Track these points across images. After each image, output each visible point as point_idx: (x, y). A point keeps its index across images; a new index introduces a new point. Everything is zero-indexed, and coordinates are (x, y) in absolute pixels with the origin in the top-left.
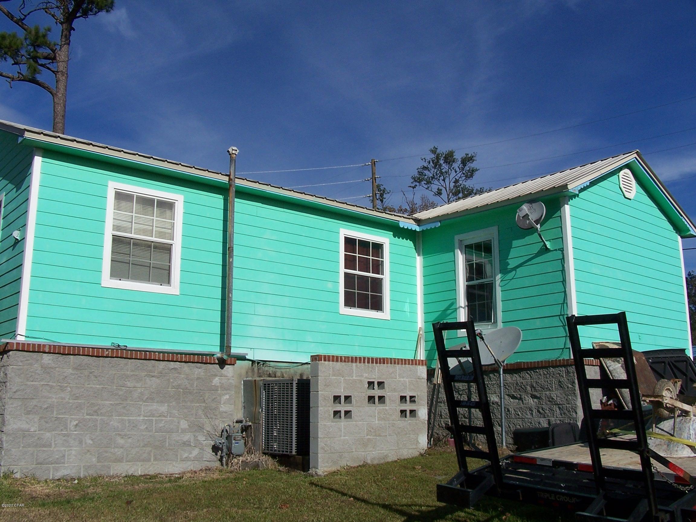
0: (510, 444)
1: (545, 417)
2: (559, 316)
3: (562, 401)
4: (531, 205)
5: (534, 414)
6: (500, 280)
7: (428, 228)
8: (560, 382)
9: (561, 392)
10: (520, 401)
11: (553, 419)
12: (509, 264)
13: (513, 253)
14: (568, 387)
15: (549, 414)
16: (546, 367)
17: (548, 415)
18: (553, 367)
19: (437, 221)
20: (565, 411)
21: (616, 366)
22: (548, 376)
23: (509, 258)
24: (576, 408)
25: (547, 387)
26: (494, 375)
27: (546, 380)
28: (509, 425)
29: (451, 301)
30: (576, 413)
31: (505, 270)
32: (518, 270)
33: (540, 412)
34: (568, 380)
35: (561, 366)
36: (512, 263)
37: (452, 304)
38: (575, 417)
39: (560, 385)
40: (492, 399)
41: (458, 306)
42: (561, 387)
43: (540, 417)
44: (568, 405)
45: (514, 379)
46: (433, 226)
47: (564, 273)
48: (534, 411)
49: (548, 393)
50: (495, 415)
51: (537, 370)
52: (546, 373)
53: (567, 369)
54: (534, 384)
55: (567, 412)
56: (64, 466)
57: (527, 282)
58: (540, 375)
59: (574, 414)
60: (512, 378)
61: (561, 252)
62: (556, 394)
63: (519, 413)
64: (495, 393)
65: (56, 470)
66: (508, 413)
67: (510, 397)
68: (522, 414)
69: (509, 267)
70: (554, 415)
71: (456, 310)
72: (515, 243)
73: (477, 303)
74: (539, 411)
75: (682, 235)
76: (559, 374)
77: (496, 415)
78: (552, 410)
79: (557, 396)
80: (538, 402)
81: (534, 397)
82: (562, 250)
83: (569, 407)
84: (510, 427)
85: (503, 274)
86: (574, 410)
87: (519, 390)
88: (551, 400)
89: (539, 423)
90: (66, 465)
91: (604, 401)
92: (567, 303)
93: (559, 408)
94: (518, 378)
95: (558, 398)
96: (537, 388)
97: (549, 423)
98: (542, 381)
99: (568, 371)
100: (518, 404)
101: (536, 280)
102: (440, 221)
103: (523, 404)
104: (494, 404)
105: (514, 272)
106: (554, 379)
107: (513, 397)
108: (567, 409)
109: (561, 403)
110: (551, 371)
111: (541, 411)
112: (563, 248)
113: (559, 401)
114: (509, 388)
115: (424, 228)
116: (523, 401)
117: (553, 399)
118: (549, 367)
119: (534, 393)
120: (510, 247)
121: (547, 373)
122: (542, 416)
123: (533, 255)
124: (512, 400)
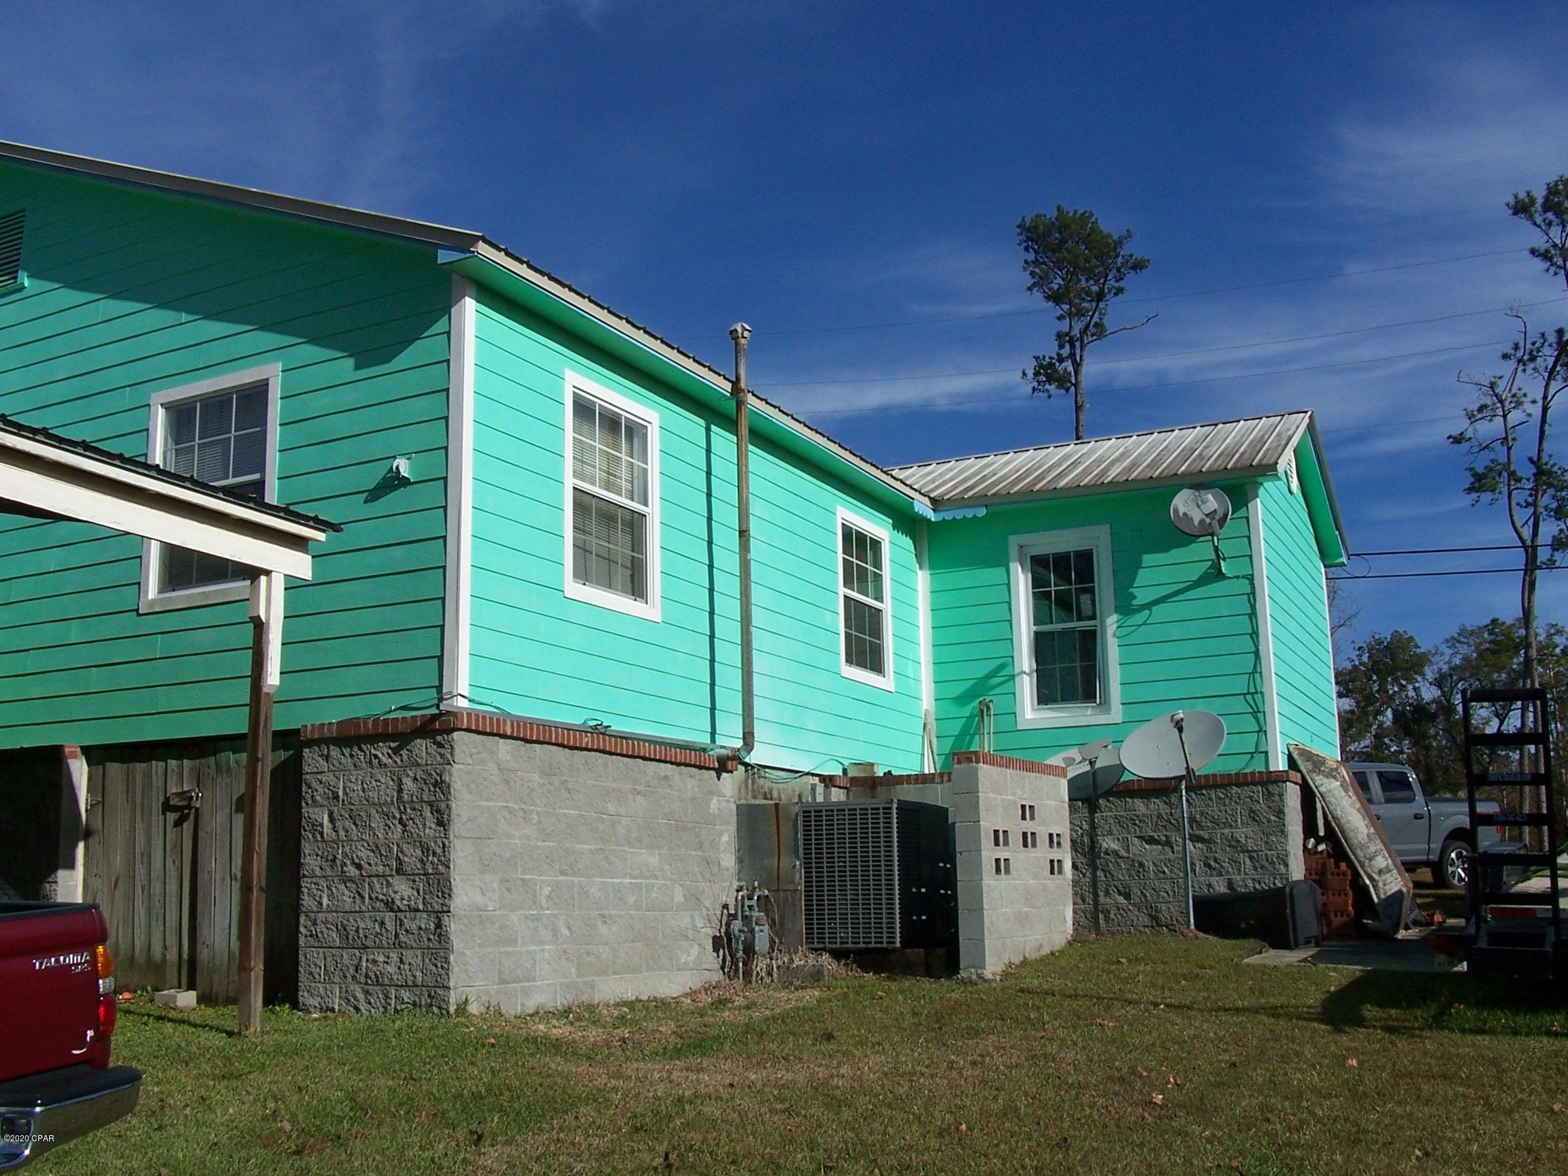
0: (1144, 926)
1: (1222, 875)
2: (1244, 694)
3: (1256, 845)
4: (1197, 494)
5: (1197, 870)
6: (1115, 626)
7: (958, 518)
8: (1251, 811)
9: (1253, 828)
10: (1167, 848)
11: (1238, 878)
12: (1135, 598)
13: (1143, 577)
14: (1269, 821)
15: (1230, 870)
16: (1223, 786)
17: (1228, 872)
18: (1238, 785)
19: (981, 506)
20: (1264, 863)
21: (1333, 785)
22: (1227, 801)
23: (1135, 585)
24: (1287, 856)
25: (1224, 820)
26: (1108, 801)
27: (1223, 808)
28: (1142, 892)
29: (1001, 661)
30: (1286, 865)
31: (1125, 607)
32: (1154, 608)
33: (1209, 866)
34: (1270, 807)
35: (1255, 784)
36: (1142, 596)
37: (1003, 666)
38: (1284, 872)
39: (1253, 815)
40: (1104, 845)
41: (1016, 671)
42: (1255, 820)
43: (1211, 875)
44: (1269, 853)
45: (1152, 807)
46: (969, 513)
47: (1254, 620)
48: (1198, 865)
49: (1226, 831)
50: (1110, 874)
51: (1204, 792)
52: (1222, 796)
53: (1267, 789)
54: (1198, 816)
55: (1267, 865)
56: (536, 986)
57: (1175, 631)
58: (1210, 799)
59: (1282, 867)
60: (1148, 807)
61: (1248, 582)
62: (1244, 833)
63: (1166, 870)
64: (1111, 834)
65: (526, 993)
66: (1141, 870)
67: (1145, 840)
68: (1171, 871)
69: (1135, 602)
70: (1240, 870)
71: (1012, 677)
72: (1148, 559)
73: (1058, 666)
74: (1207, 865)
75: (1326, 563)
76: (1251, 798)
77: (1112, 875)
78: (1236, 862)
79: (1246, 837)
80: (1205, 848)
81: (1195, 839)
82: (1251, 578)
83: (1273, 855)
84: (1145, 896)
85: (1121, 614)
86: (1283, 860)
87: (1165, 827)
88: (1234, 844)
89: (1210, 886)
90: (539, 983)
91: (1310, 846)
92: (1261, 673)
93: (1251, 858)
94: (1162, 806)
95: (1249, 840)
96: (1204, 824)
97: (1230, 884)
98: (1214, 810)
99: (1269, 792)
100: (1162, 853)
101: (1194, 629)
102: (986, 506)
103: (1173, 852)
104: (1109, 854)
105: (1146, 612)
106: (1239, 808)
107: (1151, 841)
108: (1267, 860)
109: (1255, 848)
110: (1233, 792)
111: (1212, 863)
112: (1252, 575)
113: (1250, 845)
114: (1141, 825)
115: (948, 516)
116: (1172, 848)
117: (1238, 841)
118: (1230, 784)
119: (1197, 832)
120: (1138, 565)
121: (1226, 795)
122: (1215, 873)
123: (1187, 584)
124: (1147, 846)
